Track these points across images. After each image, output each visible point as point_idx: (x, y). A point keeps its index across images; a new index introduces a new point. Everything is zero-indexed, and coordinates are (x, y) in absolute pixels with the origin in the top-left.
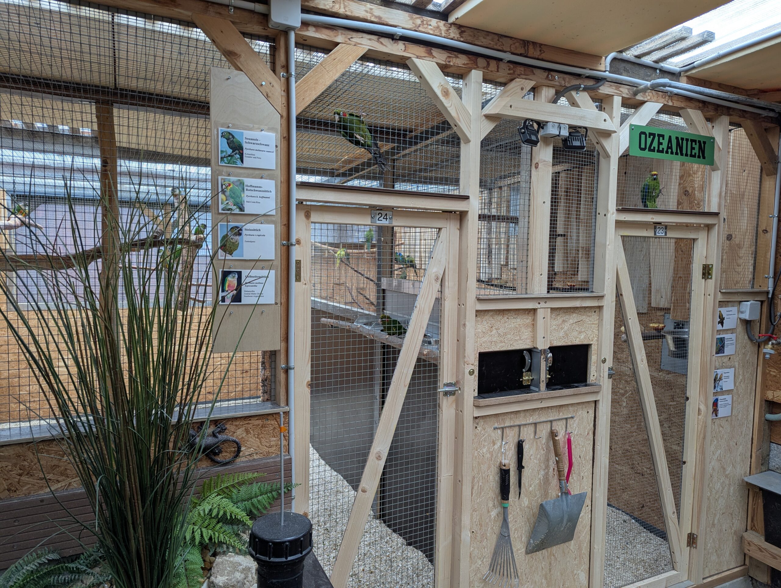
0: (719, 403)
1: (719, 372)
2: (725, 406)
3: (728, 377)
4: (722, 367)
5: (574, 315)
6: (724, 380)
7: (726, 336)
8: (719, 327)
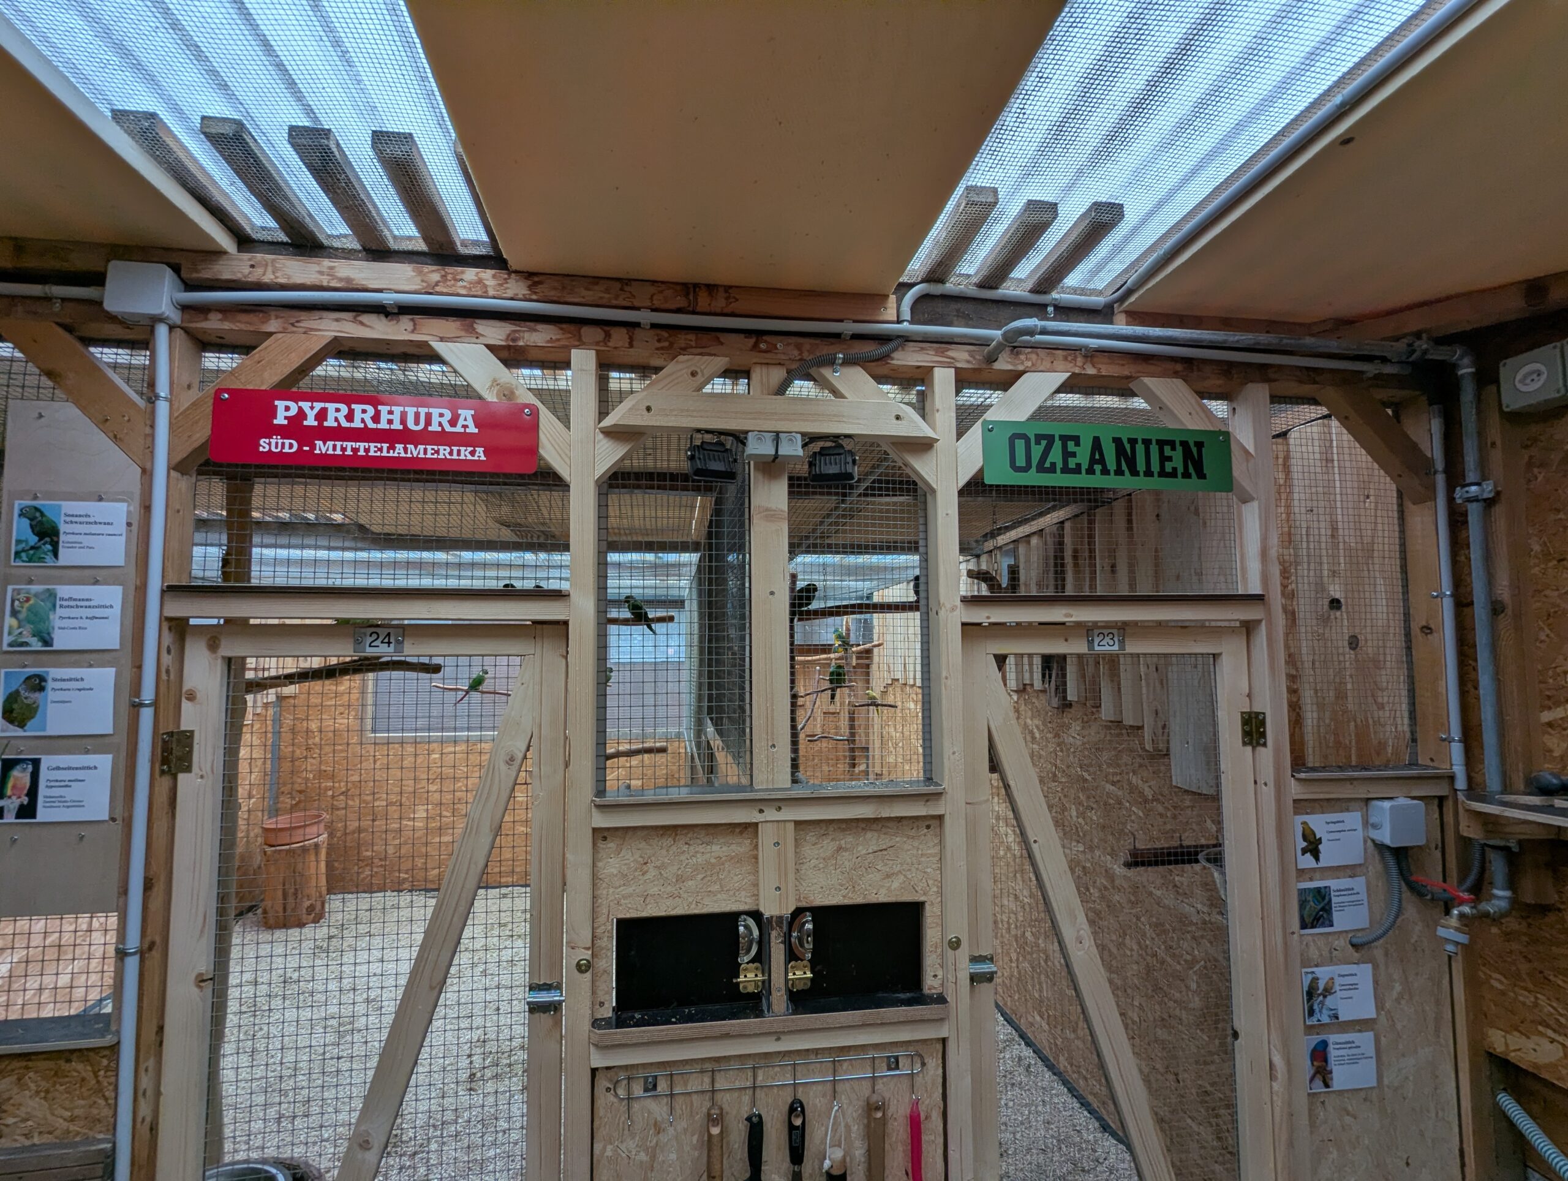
0: (1333, 1053)
1: (1324, 973)
2: (1354, 1060)
3: (1354, 987)
4: (1332, 961)
5: (869, 835)
6: (1339, 994)
7: (1333, 884)
8: (1308, 861)
